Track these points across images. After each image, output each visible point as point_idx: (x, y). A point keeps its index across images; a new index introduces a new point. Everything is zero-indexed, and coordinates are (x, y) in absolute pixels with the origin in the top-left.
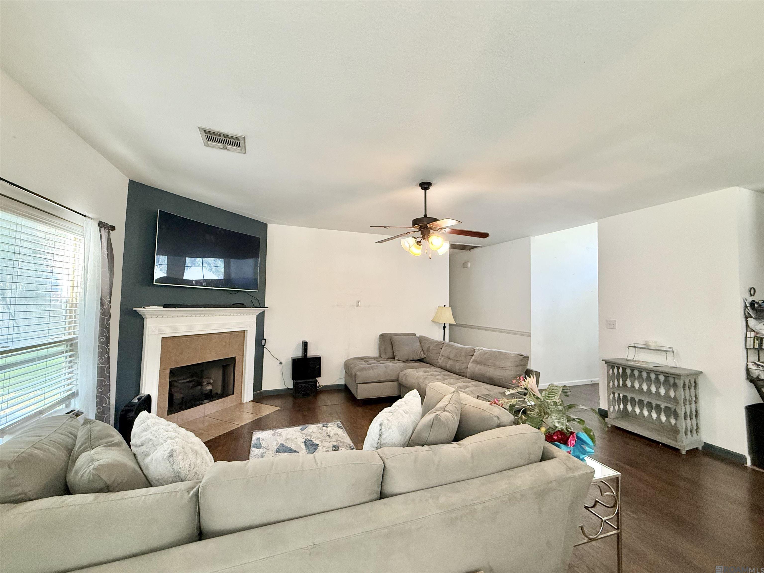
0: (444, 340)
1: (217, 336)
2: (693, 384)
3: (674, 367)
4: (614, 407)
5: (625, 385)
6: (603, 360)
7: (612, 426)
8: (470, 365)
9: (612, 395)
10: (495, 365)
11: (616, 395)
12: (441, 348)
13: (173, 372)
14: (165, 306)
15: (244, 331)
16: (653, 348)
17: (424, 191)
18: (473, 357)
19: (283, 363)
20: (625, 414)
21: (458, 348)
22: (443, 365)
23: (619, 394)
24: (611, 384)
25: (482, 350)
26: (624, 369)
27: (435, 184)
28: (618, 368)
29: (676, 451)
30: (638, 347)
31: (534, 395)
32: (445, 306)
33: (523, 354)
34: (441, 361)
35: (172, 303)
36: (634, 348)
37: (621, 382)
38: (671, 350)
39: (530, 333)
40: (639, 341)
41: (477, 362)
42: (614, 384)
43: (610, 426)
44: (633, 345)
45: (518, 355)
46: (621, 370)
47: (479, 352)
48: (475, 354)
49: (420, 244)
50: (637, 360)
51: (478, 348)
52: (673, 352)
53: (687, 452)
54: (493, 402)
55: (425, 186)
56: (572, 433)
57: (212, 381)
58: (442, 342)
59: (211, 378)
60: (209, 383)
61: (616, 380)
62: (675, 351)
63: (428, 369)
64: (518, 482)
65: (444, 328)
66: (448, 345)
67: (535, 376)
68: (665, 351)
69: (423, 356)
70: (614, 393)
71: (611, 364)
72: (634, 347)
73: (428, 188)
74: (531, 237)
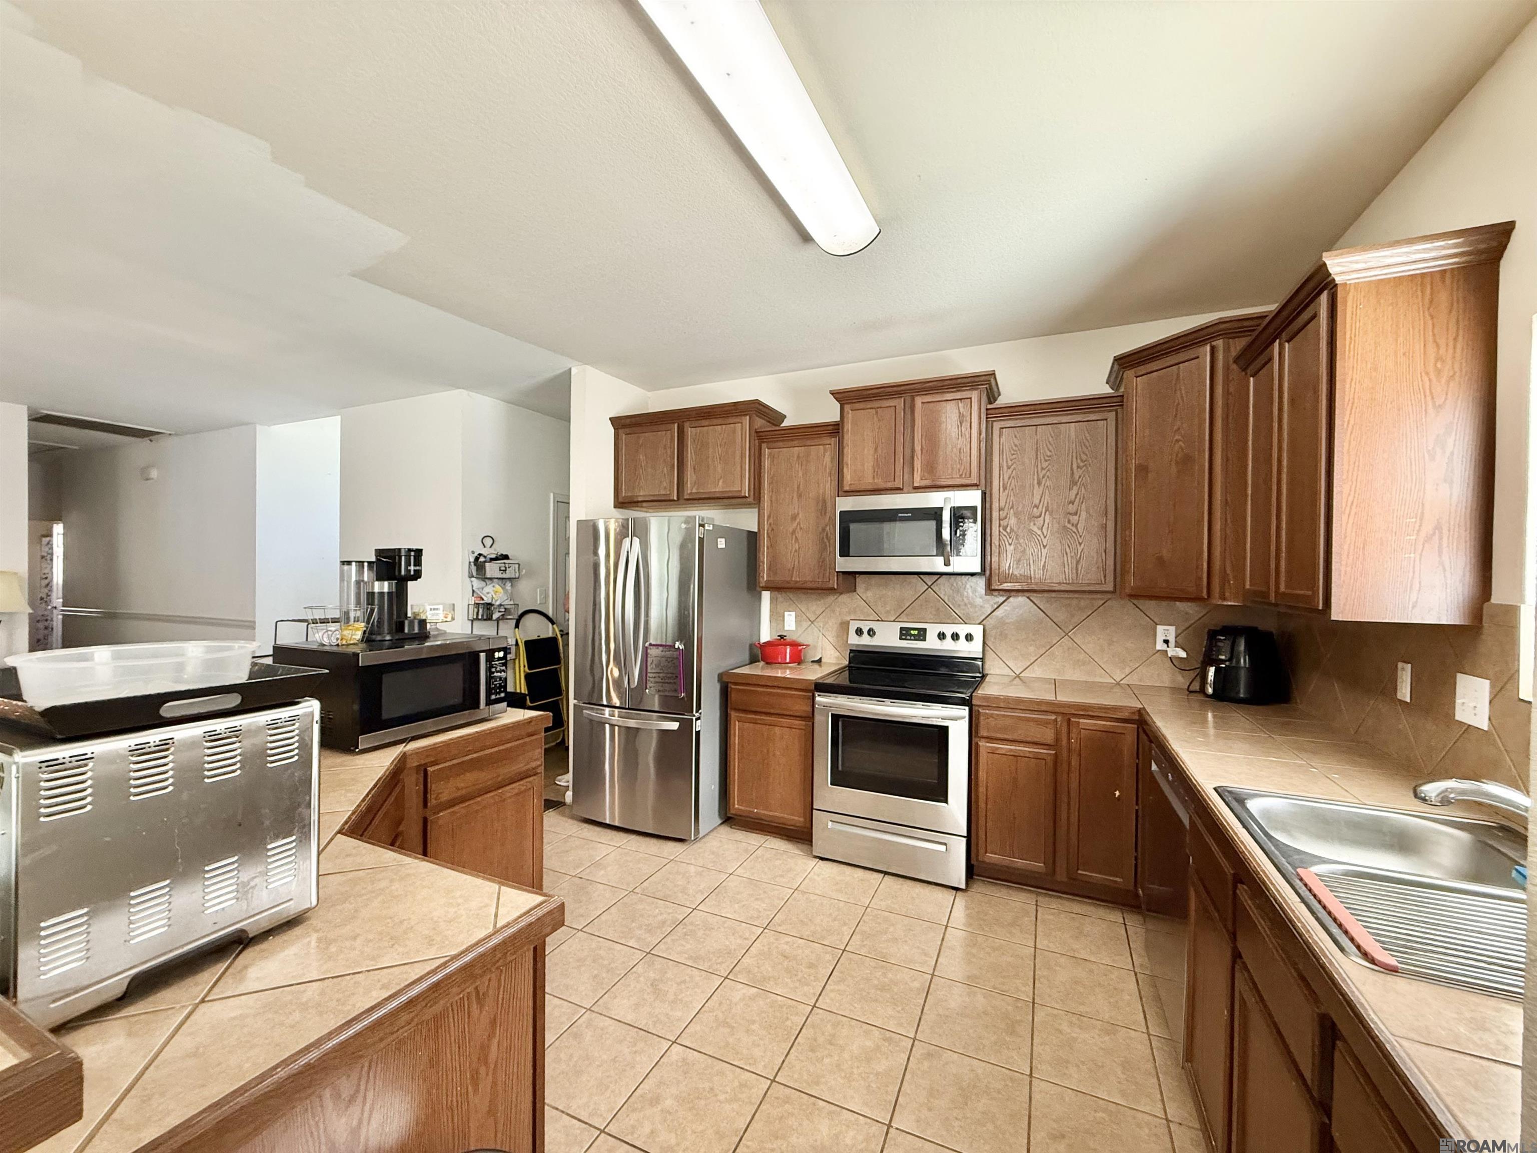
39: (253, 621)
74: (258, 427)
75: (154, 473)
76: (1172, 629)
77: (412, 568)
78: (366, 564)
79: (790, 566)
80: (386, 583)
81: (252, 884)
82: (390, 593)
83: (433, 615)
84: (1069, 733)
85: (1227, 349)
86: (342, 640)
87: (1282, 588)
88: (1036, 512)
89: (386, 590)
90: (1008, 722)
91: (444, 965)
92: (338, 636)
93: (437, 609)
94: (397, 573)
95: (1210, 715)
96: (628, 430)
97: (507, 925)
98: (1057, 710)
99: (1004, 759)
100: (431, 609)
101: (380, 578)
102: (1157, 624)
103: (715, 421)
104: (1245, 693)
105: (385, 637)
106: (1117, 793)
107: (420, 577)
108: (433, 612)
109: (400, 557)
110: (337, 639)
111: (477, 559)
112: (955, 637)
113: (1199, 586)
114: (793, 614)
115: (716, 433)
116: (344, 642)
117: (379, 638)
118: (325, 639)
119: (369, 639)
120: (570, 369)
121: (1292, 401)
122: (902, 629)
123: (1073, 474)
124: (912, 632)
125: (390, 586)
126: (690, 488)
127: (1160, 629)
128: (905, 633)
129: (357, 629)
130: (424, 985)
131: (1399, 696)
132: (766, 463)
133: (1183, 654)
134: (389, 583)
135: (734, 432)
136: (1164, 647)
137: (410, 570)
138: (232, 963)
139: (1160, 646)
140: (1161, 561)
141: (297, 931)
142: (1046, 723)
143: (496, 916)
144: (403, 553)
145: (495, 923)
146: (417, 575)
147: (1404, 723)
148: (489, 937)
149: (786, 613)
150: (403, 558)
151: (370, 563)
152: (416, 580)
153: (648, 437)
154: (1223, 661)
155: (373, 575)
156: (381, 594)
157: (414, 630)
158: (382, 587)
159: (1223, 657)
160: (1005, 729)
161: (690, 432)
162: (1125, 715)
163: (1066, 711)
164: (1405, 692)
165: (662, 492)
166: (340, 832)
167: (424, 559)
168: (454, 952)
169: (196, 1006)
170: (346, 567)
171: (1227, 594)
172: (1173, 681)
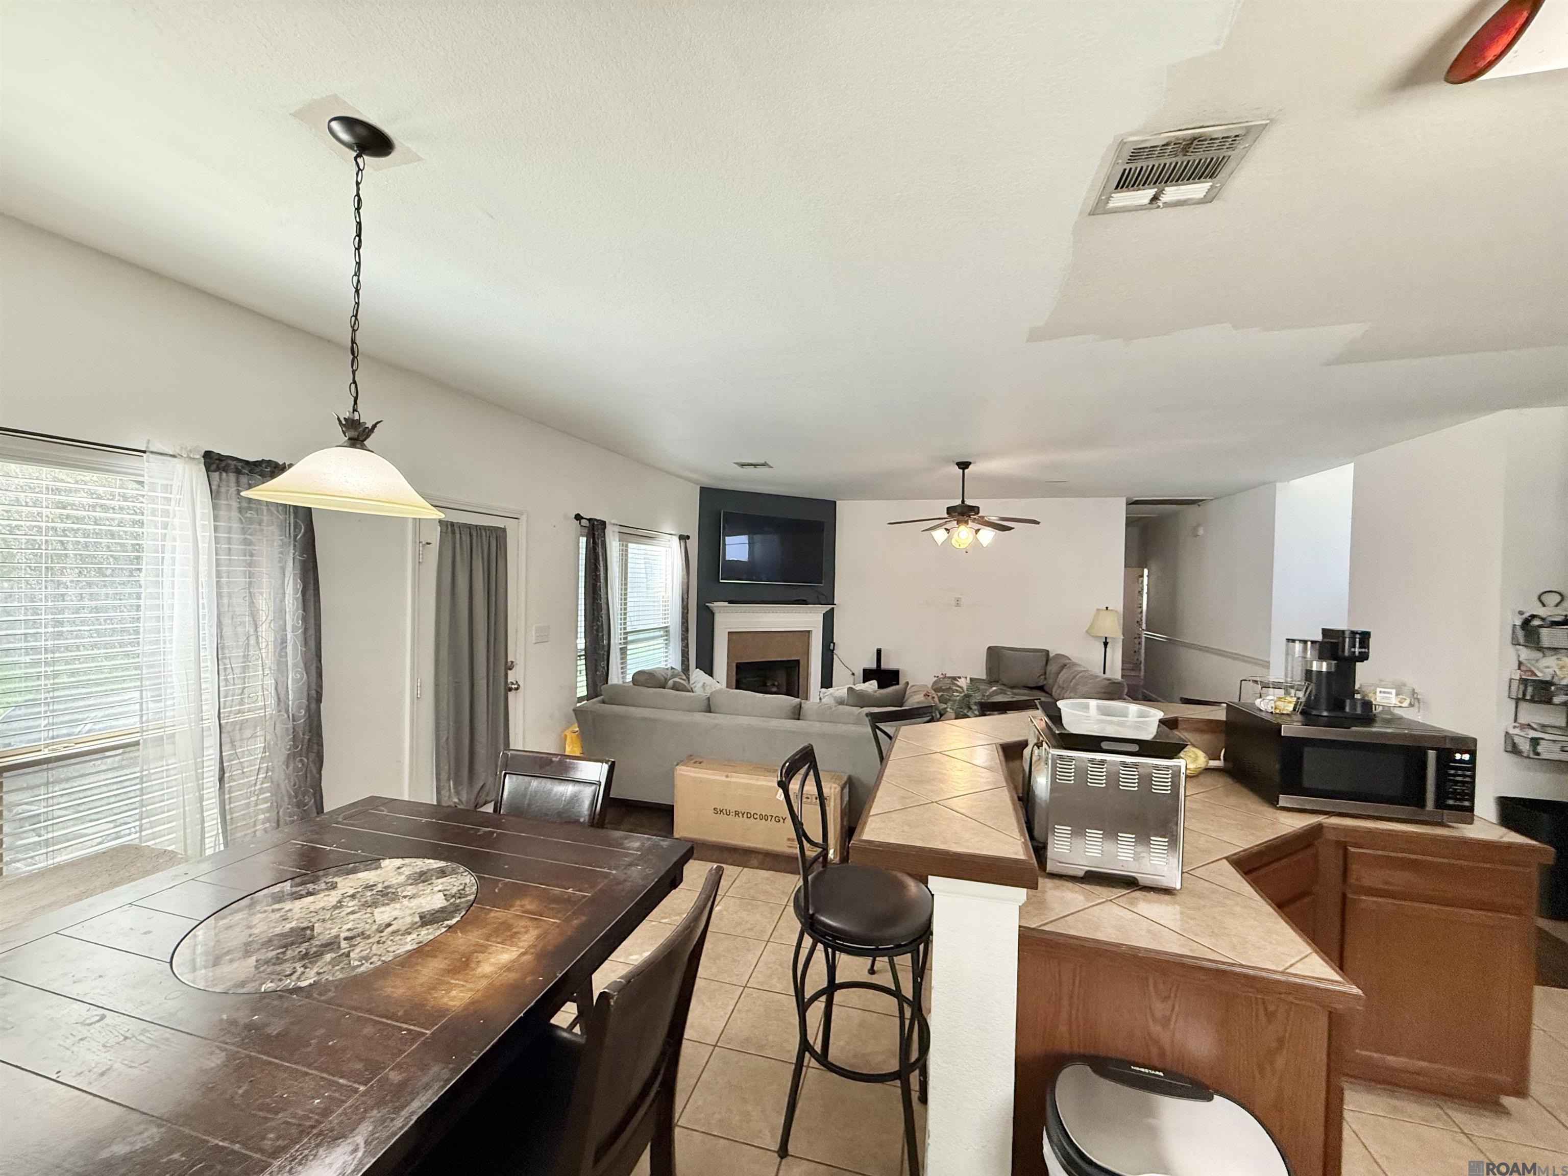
0: (1105, 664)
1: (780, 634)
13: (739, 666)
14: (730, 603)
15: (809, 632)
17: (961, 471)
19: (856, 674)
27: (975, 463)
32: (1107, 608)
35: (736, 599)
39: (1269, 662)
55: (964, 465)
57: (776, 683)
59: (776, 681)
60: (774, 685)
65: (1106, 644)
73: (967, 467)
74: (1277, 484)
75: (1201, 531)
77: (1357, 650)
78: (1309, 643)
80: (1324, 664)
81: (1142, 855)
82: (1328, 673)
83: (1384, 698)
86: (1276, 708)
89: (1324, 669)
91: (1232, 965)
92: (1273, 706)
93: (1388, 693)
94: (1340, 653)
97: (1295, 975)
100: (1380, 692)
101: (1321, 658)
105: (1321, 712)
107: (1367, 659)
108: (1383, 695)
109: (1344, 638)
110: (1272, 708)
111: (1524, 623)
116: (1278, 711)
117: (1314, 712)
118: (1262, 706)
119: (1307, 712)
125: (1328, 666)
129: (1290, 702)
130: (1213, 965)
134: (1328, 665)
137: (1355, 652)
138: (1128, 893)
141: (1167, 898)
143: (1292, 965)
144: (1347, 634)
145: (1288, 968)
146: (1364, 657)
148: (1276, 972)
150: (1347, 640)
151: (1313, 642)
152: (1362, 661)
155: (1316, 653)
156: (1320, 673)
157: (1356, 711)
158: (1321, 666)
166: (1226, 858)
167: (1372, 641)
168: (1243, 963)
169: (1107, 901)
170: (1291, 644)
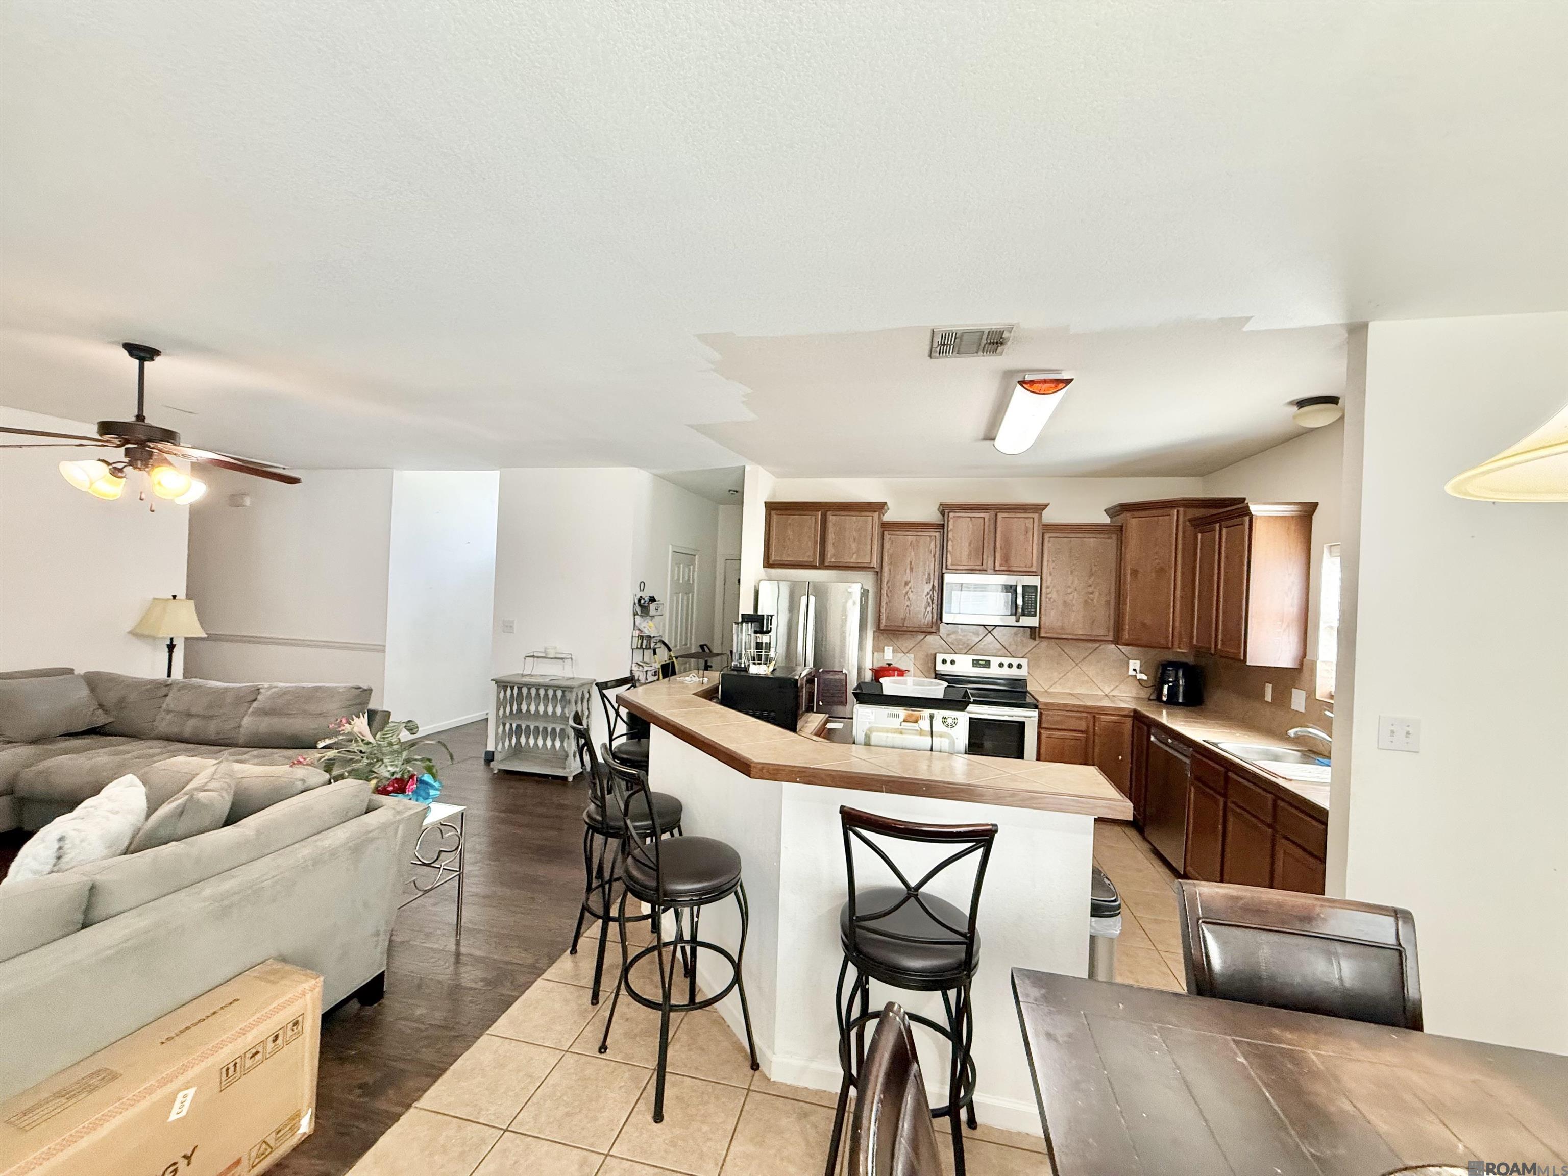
0: (169, 675)
2: (587, 696)
3: (570, 679)
4: (503, 744)
5: (519, 710)
6: (492, 680)
7: (500, 770)
8: (247, 721)
9: (501, 727)
10: (305, 713)
11: (508, 726)
12: (164, 694)
16: (552, 657)
17: (136, 361)
18: (255, 705)
20: (517, 752)
21: (216, 691)
22: (174, 730)
23: (511, 725)
24: (501, 712)
25: (275, 687)
26: (520, 689)
27: (171, 357)
28: (512, 689)
29: (564, 779)
30: (538, 657)
31: (363, 740)
32: (174, 597)
33: (361, 685)
34: (164, 724)
36: (532, 659)
37: (515, 708)
38: (570, 656)
39: (384, 646)
40: (538, 649)
41: (264, 712)
42: (505, 711)
43: (496, 772)
44: (532, 654)
45: (353, 687)
46: (516, 690)
47: (269, 693)
48: (259, 697)
49: (120, 474)
50: (536, 673)
51: (266, 685)
52: (572, 659)
53: (574, 777)
54: (295, 762)
55: (141, 353)
56: (412, 777)
58: (166, 681)
61: (508, 705)
62: (573, 657)
63: (121, 748)
64: (326, 843)
65: (171, 647)
66: (182, 687)
67: (366, 715)
68: (562, 659)
69: (101, 719)
70: (504, 725)
71: (502, 685)
72: (533, 656)
73: (151, 360)
74: (395, 471)
76: (1138, 662)
79: (902, 616)
84: (1094, 725)
85: (1185, 513)
87: (1219, 647)
88: (1069, 590)
90: (1059, 718)
95: (1164, 712)
96: (779, 512)
98: (1088, 710)
99: (1056, 740)
102: (1129, 659)
103: (853, 513)
104: (1183, 700)
106: (1120, 758)
111: (639, 601)
112: (1010, 666)
113: (1167, 641)
114: (891, 648)
115: (852, 521)
120: (745, 467)
121: (1227, 557)
122: (973, 660)
123: (1091, 569)
124: (981, 662)
126: (830, 558)
127: (1131, 662)
128: (976, 663)
131: (1266, 699)
132: (887, 545)
133: (1145, 678)
135: (866, 522)
136: (1134, 673)
139: (1131, 673)
140: (1144, 625)
142: (1080, 718)
147: (1268, 712)
149: (886, 648)
153: (794, 519)
154: (1171, 682)
159: (1171, 680)
160: (1057, 722)
161: (832, 518)
162: (1125, 713)
163: (1093, 711)
164: (1269, 698)
165: (806, 559)
171: (1182, 646)
172: (1138, 693)
